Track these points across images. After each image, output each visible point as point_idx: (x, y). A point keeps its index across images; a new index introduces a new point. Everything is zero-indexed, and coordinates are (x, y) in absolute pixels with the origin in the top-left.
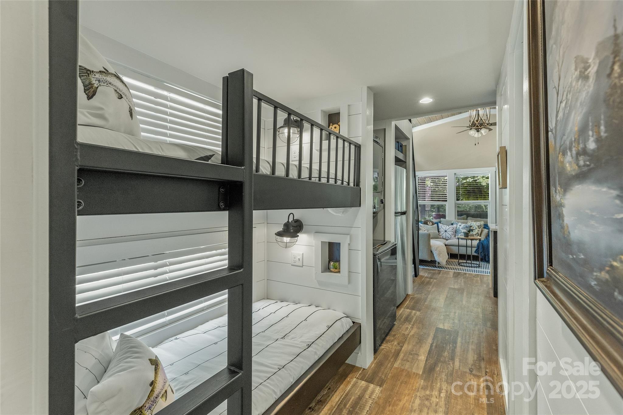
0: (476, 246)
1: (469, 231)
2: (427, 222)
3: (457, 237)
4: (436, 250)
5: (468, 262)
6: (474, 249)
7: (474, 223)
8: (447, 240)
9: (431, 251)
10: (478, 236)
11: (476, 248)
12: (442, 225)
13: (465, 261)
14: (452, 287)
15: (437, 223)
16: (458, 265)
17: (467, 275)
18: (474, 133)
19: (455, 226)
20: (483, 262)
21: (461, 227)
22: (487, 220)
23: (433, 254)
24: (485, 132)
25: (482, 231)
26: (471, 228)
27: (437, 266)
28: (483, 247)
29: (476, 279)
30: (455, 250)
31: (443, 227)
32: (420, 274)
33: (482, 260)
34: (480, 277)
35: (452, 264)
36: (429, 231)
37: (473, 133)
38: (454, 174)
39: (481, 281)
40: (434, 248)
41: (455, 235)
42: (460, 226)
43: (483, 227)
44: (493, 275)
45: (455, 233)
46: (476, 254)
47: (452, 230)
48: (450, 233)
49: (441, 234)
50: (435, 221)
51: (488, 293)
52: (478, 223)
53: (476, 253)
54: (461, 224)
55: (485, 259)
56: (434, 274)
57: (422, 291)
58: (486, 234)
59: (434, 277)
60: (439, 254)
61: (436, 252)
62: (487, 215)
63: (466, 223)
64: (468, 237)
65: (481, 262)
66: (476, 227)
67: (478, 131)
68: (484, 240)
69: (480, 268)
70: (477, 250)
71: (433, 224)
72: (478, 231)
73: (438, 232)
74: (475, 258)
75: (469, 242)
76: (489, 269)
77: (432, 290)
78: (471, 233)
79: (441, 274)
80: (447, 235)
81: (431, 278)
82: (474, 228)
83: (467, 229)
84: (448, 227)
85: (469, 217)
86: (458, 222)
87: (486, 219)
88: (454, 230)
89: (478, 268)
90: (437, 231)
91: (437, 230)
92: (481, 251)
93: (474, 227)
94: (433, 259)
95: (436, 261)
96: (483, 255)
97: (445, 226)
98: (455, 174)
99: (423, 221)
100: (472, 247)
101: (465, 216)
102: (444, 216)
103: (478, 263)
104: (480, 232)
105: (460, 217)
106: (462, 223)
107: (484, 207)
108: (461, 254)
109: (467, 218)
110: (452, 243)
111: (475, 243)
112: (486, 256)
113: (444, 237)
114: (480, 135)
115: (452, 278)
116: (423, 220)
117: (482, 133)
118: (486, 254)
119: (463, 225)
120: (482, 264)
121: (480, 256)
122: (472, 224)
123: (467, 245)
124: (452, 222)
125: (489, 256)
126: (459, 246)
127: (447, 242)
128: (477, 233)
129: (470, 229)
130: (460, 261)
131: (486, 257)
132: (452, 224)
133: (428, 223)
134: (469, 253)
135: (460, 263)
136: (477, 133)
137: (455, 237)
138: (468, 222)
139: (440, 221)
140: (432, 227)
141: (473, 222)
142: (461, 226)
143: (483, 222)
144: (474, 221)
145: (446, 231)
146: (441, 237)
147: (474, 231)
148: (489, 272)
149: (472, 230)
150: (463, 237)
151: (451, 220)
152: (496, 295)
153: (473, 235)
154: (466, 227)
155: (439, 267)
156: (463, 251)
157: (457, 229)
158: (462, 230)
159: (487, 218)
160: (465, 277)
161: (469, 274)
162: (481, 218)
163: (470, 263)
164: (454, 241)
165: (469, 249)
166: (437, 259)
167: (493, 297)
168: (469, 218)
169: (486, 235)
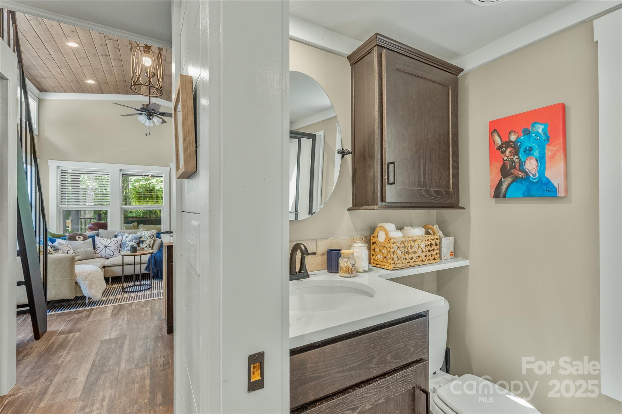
0: (147, 261)
1: (138, 244)
2: (75, 237)
3: (122, 253)
4: (85, 280)
5: (136, 284)
6: (144, 266)
7: (146, 233)
8: (108, 259)
9: (76, 283)
10: (149, 248)
11: (147, 265)
12: (99, 238)
13: (132, 284)
14: (107, 337)
15: (93, 238)
16: (123, 291)
17: (134, 306)
18: (145, 120)
19: (119, 238)
20: (155, 279)
21: (127, 239)
22: (161, 227)
23: (80, 287)
24: (158, 122)
25: (154, 242)
26: (142, 239)
27: (87, 302)
28: (155, 261)
29: (145, 309)
30: (118, 272)
31: (101, 241)
32: (48, 330)
33: (154, 278)
34: (150, 305)
35: (113, 293)
36: (78, 250)
37: (143, 118)
38: (119, 170)
39: (151, 312)
40: (80, 277)
41: (120, 250)
42: (127, 237)
43: (156, 236)
44: (166, 297)
45: (120, 247)
46: (146, 272)
47: (116, 245)
48: (113, 248)
49: (98, 252)
50: (88, 233)
51: (160, 329)
52: (150, 233)
53: (146, 270)
54: (127, 236)
55: (158, 276)
56: (78, 320)
57: (41, 371)
58: (159, 244)
59: (78, 326)
60: (90, 285)
61: (85, 283)
62: (161, 221)
63: (135, 233)
64: (136, 253)
65: (153, 280)
66: (148, 237)
67: (150, 119)
68: (157, 252)
69: (151, 290)
70: (147, 266)
71: (85, 238)
72: (150, 242)
73: (94, 250)
74: (145, 277)
75: (138, 259)
76: (162, 289)
77: (65, 361)
78: (141, 245)
79: (92, 315)
80: (108, 252)
81: (70, 331)
82: (145, 239)
83: (136, 241)
84: (109, 241)
85: (140, 224)
86: (124, 233)
87: (159, 225)
88: (118, 245)
89: (149, 291)
90: (91, 249)
91: (92, 246)
92: (153, 267)
93: (145, 237)
94: (79, 295)
95: (85, 297)
96: (155, 271)
97: (105, 239)
98: (121, 170)
99: (67, 236)
100: (141, 263)
101: (136, 224)
102: (105, 227)
103: (148, 282)
104: (152, 243)
105: (129, 225)
106: (129, 233)
107: (159, 213)
108: (127, 274)
109: (138, 225)
110: (114, 263)
111: (146, 258)
112: (159, 271)
113: (104, 255)
114: (153, 125)
115: (110, 318)
116: (67, 234)
117: (154, 122)
118: (159, 270)
119: (130, 237)
120: (154, 282)
121: (151, 274)
122: (142, 234)
123: (135, 262)
124: (116, 234)
125: (162, 272)
126: (123, 265)
127: (107, 262)
128: (149, 245)
129: (140, 240)
130: (126, 285)
131: (159, 273)
132: (116, 236)
133: (77, 238)
134: (137, 271)
135: (125, 289)
136: (148, 121)
137: (120, 253)
138: (137, 231)
139: (98, 232)
140: (84, 243)
141: (143, 232)
142: (129, 238)
143: (156, 231)
144: (145, 230)
145: (106, 247)
146: (99, 255)
147: (144, 242)
148: (162, 292)
149: (142, 242)
150: (129, 253)
151: (114, 231)
152: (170, 330)
153: (143, 249)
154: (135, 238)
155: (90, 303)
156: (129, 270)
157: (122, 242)
158: (129, 243)
159: (161, 225)
160: (130, 311)
161: (137, 304)
162: (154, 225)
163: (139, 285)
164: (117, 259)
165: (137, 267)
166: (86, 292)
167: (166, 334)
168: (140, 226)
169: (159, 246)
